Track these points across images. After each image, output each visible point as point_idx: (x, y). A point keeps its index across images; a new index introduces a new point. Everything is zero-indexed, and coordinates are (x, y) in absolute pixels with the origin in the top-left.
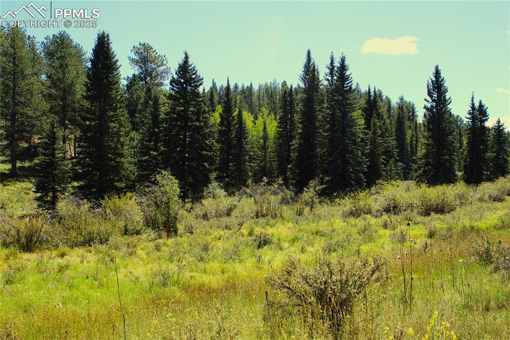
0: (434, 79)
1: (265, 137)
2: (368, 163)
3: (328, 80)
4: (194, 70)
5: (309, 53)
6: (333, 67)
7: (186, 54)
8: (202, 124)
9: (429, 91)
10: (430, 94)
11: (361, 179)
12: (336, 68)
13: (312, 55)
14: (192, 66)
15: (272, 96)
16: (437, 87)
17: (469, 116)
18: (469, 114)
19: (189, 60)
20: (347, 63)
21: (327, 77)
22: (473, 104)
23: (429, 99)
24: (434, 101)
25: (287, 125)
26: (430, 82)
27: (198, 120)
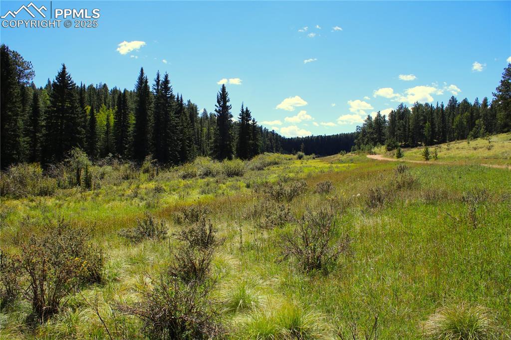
0: (221, 93)
1: (108, 125)
2: (181, 145)
3: (155, 89)
4: (69, 77)
5: (142, 70)
6: (159, 81)
7: (64, 66)
8: (76, 116)
9: (218, 100)
10: (219, 102)
11: (176, 155)
12: (160, 82)
13: (144, 71)
14: (68, 74)
15: (98, 95)
16: (223, 97)
17: (240, 117)
18: (240, 115)
19: (66, 70)
20: (169, 79)
21: (155, 87)
22: (243, 110)
23: (218, 105)
24: (220, 106)
25: (121, 117)
26: (219, 94)
27: (72, 113)
